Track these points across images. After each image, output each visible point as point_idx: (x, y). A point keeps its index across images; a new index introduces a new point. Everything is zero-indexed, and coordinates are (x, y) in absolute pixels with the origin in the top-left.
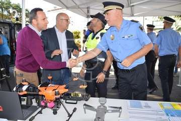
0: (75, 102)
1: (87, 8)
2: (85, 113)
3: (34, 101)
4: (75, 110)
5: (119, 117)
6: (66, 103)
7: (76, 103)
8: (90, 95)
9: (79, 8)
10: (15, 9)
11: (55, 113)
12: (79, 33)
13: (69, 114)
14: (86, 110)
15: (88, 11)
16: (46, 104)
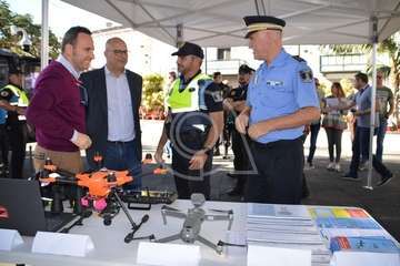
0: (147, 206)
1: (178, 26)
2: (165, 223)
3: (66, 204)
4: (145, 219)
5: (229, 229)
6: (129, 208)
7: (149, 209)
8: (176, 196)
9: (159, 26)
10: (20, 26)
11: (108, 222)
12: (162, 79)
13: (133, 224)
14: (167, 217)
15: (179, 34)
16: (91, 202)
